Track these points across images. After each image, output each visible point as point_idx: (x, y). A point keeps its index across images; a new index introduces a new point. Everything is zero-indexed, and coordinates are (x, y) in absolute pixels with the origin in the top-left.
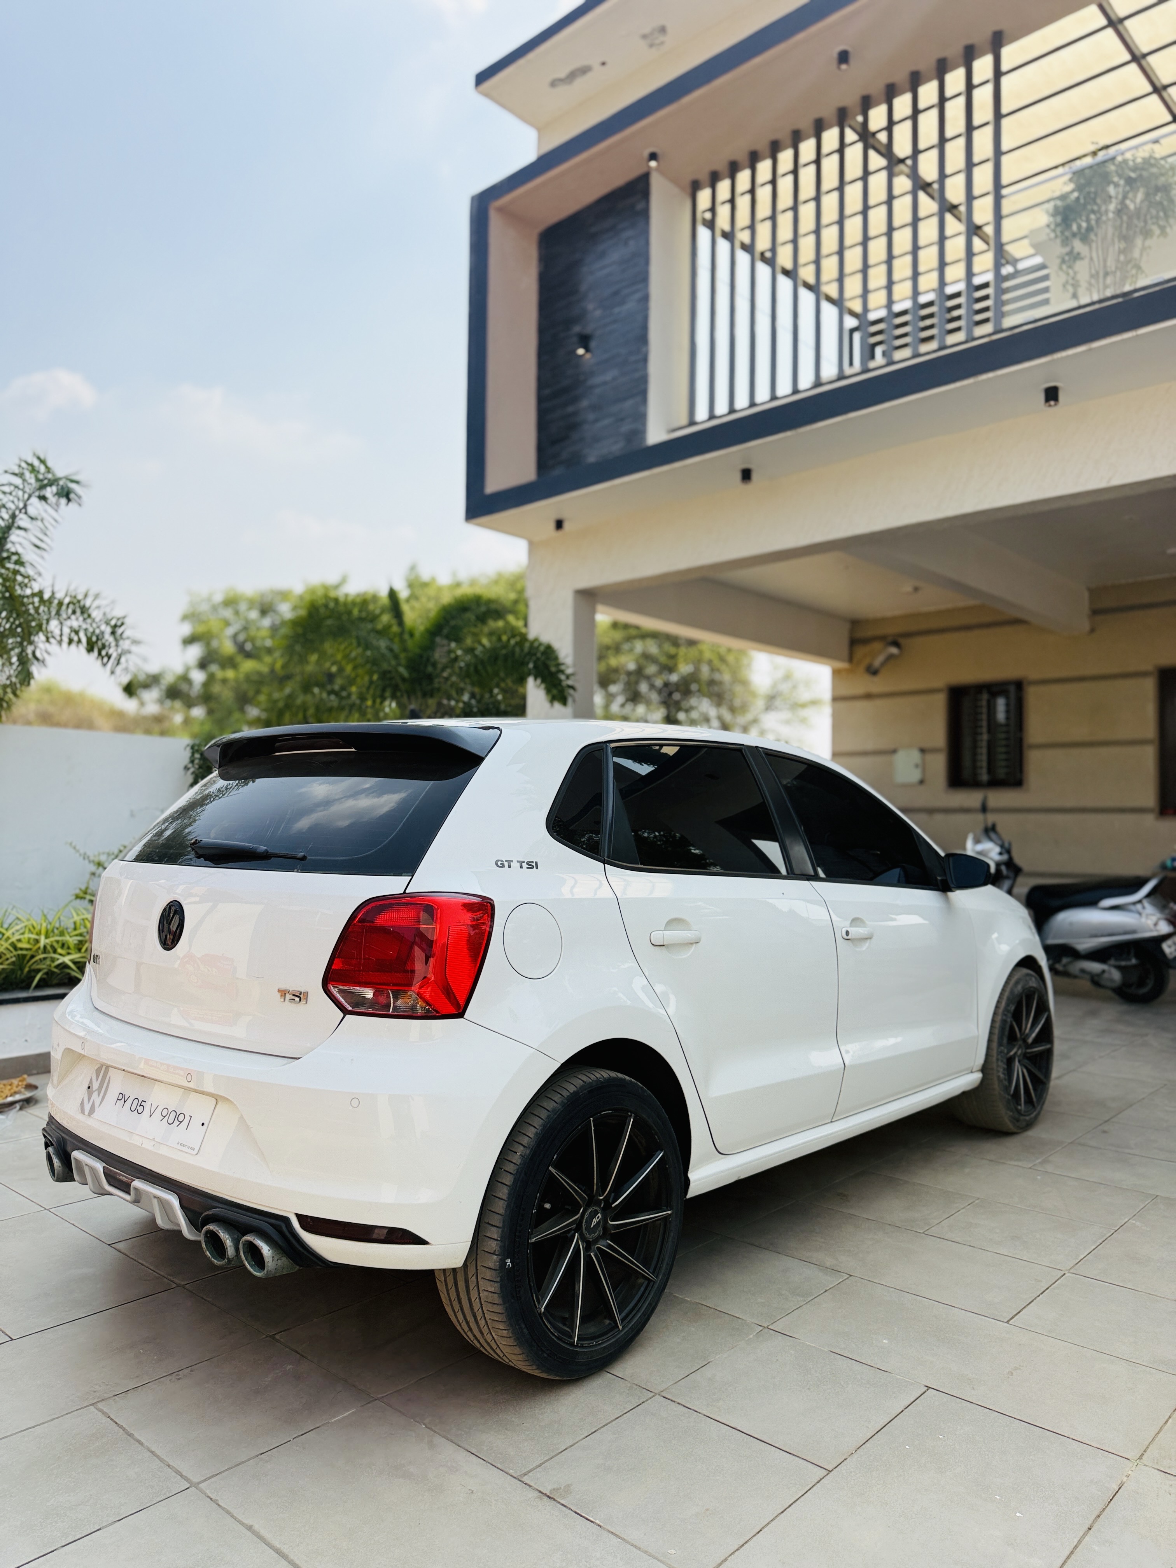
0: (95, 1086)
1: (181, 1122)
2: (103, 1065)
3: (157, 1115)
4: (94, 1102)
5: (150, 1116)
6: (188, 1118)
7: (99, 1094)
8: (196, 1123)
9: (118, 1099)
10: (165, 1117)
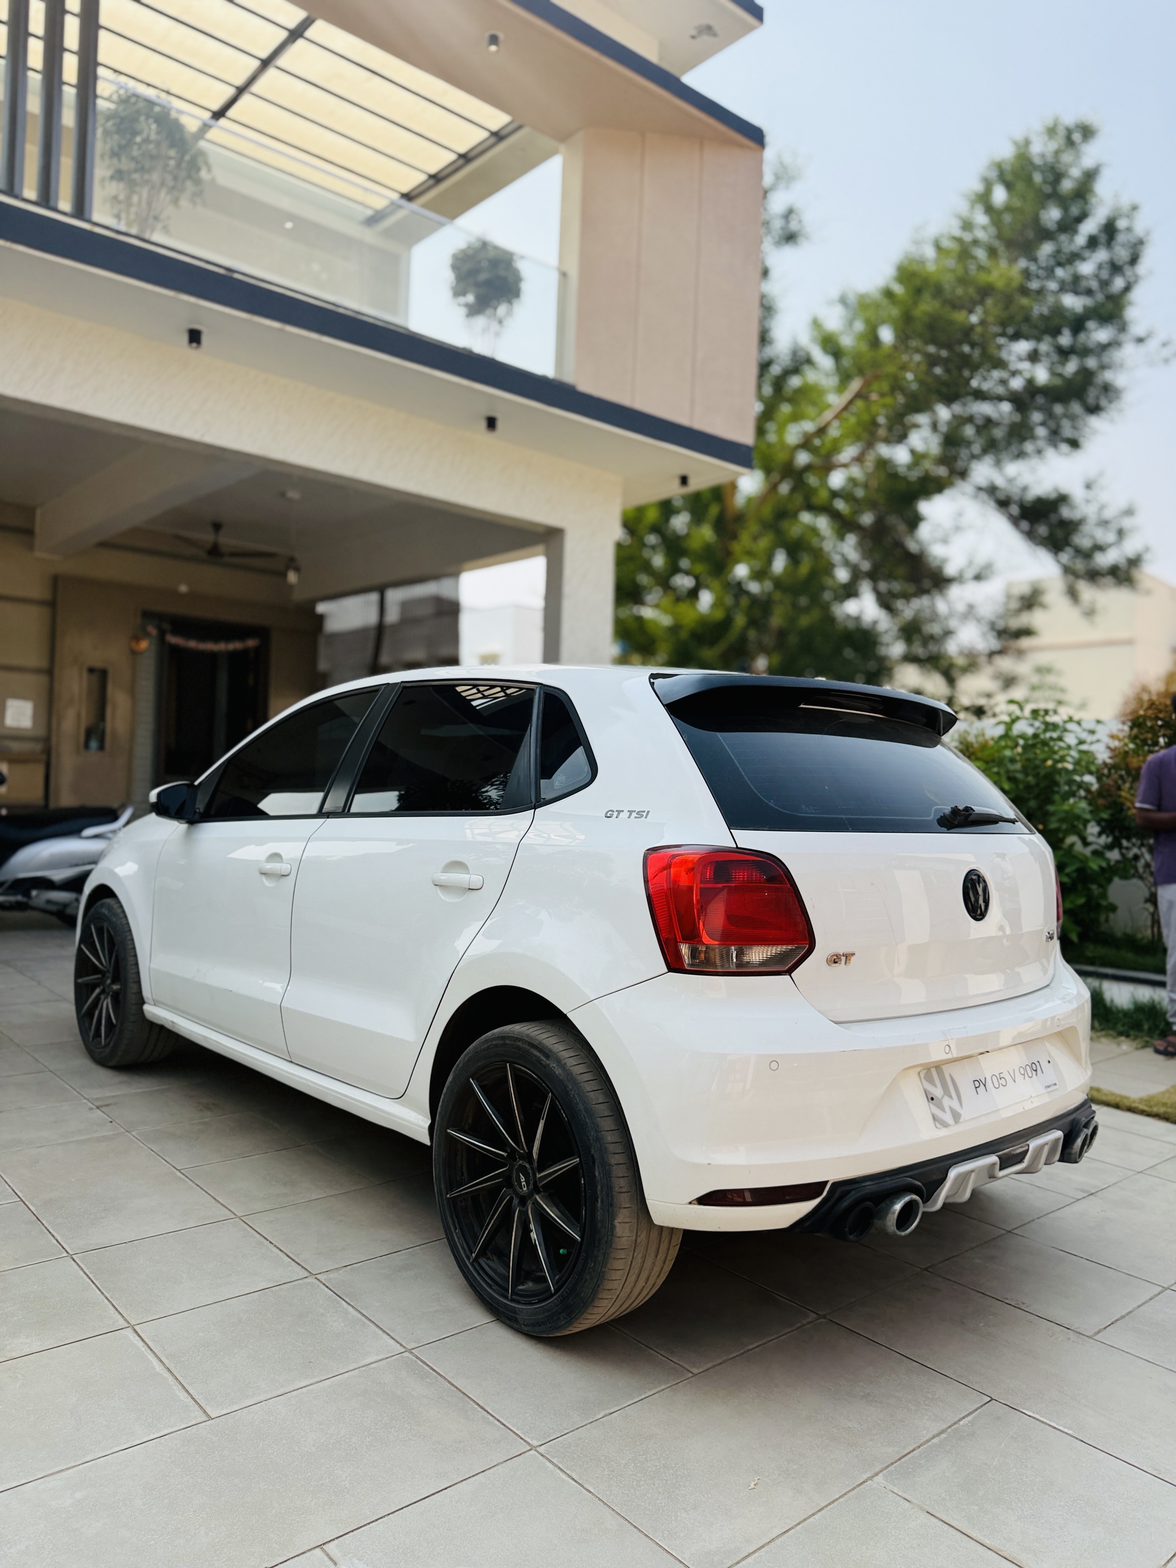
0: (938, 1092)
1: (1036, 1070)
2: (929, 1069)
3: (1019, 1077)
4: (950, 1108)
5: (1015, 1081)
6: (1037, 1064)
7: (951, 1097)
8: (1044, 1064)
9: (976, 1088)
10: (1024, 1074)
